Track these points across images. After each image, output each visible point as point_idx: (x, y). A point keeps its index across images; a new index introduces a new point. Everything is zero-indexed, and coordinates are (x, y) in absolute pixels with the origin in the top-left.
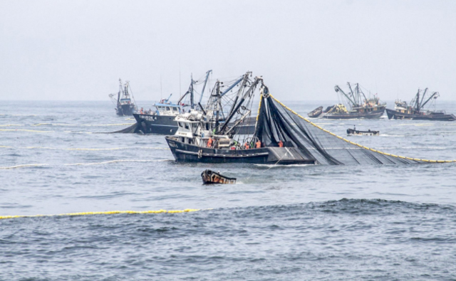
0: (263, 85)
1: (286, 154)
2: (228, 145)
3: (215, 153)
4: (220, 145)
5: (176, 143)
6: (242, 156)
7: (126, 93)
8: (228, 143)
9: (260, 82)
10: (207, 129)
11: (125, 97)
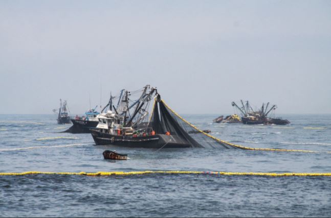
0: (157, 93)
1: (171, 140)
2: (132, 134)
3: (122, 139)
4: (126, 134)
5: (97, 132)
6: (141, 140)
7: (65, 109)
8: (132, 132)
9: (155, 91)
10: (118, 123)
11: (63, 112)
